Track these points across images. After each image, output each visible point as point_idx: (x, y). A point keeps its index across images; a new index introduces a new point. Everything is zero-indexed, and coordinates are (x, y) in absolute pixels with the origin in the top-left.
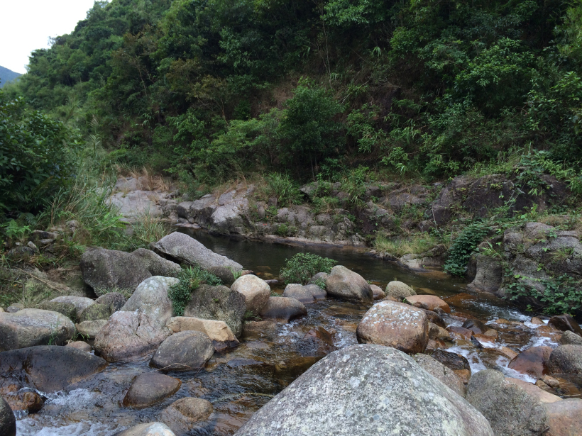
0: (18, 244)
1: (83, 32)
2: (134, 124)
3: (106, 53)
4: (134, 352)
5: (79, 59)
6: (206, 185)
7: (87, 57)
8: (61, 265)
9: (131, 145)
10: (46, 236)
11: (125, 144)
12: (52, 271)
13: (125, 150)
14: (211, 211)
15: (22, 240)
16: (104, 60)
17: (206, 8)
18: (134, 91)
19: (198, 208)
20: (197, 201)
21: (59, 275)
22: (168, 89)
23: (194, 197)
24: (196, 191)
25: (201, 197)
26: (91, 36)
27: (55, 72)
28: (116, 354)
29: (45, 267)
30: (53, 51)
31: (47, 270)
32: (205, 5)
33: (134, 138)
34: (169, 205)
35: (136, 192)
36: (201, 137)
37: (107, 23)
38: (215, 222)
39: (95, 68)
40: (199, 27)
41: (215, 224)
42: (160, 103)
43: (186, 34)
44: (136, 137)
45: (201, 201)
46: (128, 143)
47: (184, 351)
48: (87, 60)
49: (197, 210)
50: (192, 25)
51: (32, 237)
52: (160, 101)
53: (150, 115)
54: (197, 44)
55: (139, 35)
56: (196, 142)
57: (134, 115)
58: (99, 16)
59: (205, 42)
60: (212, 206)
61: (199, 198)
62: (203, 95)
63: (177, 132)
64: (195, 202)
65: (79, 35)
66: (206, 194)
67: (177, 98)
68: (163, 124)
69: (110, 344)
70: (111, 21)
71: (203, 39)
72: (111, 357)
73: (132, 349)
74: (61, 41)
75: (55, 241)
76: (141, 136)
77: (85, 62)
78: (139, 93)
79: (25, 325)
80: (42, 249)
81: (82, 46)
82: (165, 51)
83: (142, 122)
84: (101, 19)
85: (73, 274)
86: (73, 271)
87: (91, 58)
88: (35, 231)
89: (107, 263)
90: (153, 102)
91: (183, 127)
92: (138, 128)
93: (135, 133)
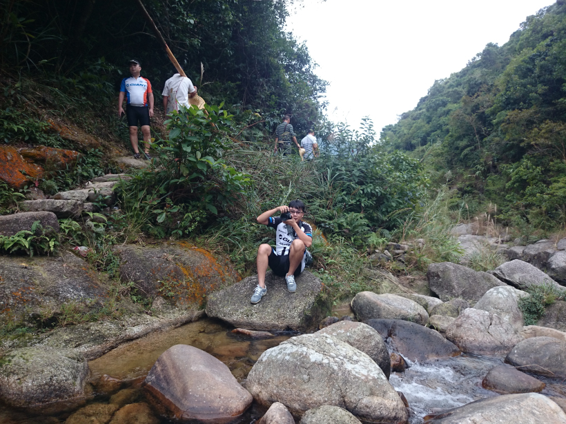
0: (377, 251)
1: (424, 106)
2: (467, 175)
3: (443, 119)
4: (486, 348)
5: (419, 128)
6: (542, 231)
7: (426, 125)
8: (410, 273)
9: (463, 195)
10: (398, 248)
11: (458, 194)
12: (402, 277)
13: (457, 199)
14: (548, 255)
15: (380, 248)
16: (441, 126)
17: (547, 58)
18: (468, 146)
19: (533, 253)
20: (531, 246)
21: (408, 281)
22: (503, 139)
23: (527, 241)
24: (530, 236)
25: (535, 242)
26: (431, 107)
27: (399, 141)
28: (468, 345)
29: (397, 273)
30: (398, 125)
31: (398, 276)
32: (546, 56)
33: (466, 188)
34: (499, 250)
35: (467, 236)
36: (537, 183)
37: (445, 94)
38: (553, 266)
39: (433, 134)
40: (539, 77)
41: (553, 269)
42: (494, 154)
43: (524, 86)
44: (468, 187)
45: (536, 246)
46: (461, 193)
47: (545, 356)
48: (427, 127)
49: (530, 255)
50: (531, 76)
51: (388, 247)
52: (493, 153)
53: (483, 166)
54: (536, 93)
55: (475, 96)
56: (530, 188)
57: (467, 167)
58: (438, 90)
59: (545, 90)
60: (549, 251)
61: (534, 243)
62: (541, 141)
63: (510, 179)
64: (529, 246)
65: (420, 109)
66: (541, 239)
67: (512, 147)
68: (496, 173)
69: (462, 334)
70: (449, 92)
71: (543, 87)
72: (463, 347)
73: (485, 345)
74: (405, 116)
75: (405, 252)
76: (472, 187)
77: (424, 129)
78: (473, 147)
79: (388, 304)
80: (396, 257)
81: (422, 117)
82: (501, 106)
83: (474, 173)
84: (440, 92)
85: (420, 283)
86: (420, 280)
87: (430, 125)
88: (390, 243)
89: (452, 275)
90: (486, 154)
91: (517, 174)
92: (470, 179)
93: (467, 183)
